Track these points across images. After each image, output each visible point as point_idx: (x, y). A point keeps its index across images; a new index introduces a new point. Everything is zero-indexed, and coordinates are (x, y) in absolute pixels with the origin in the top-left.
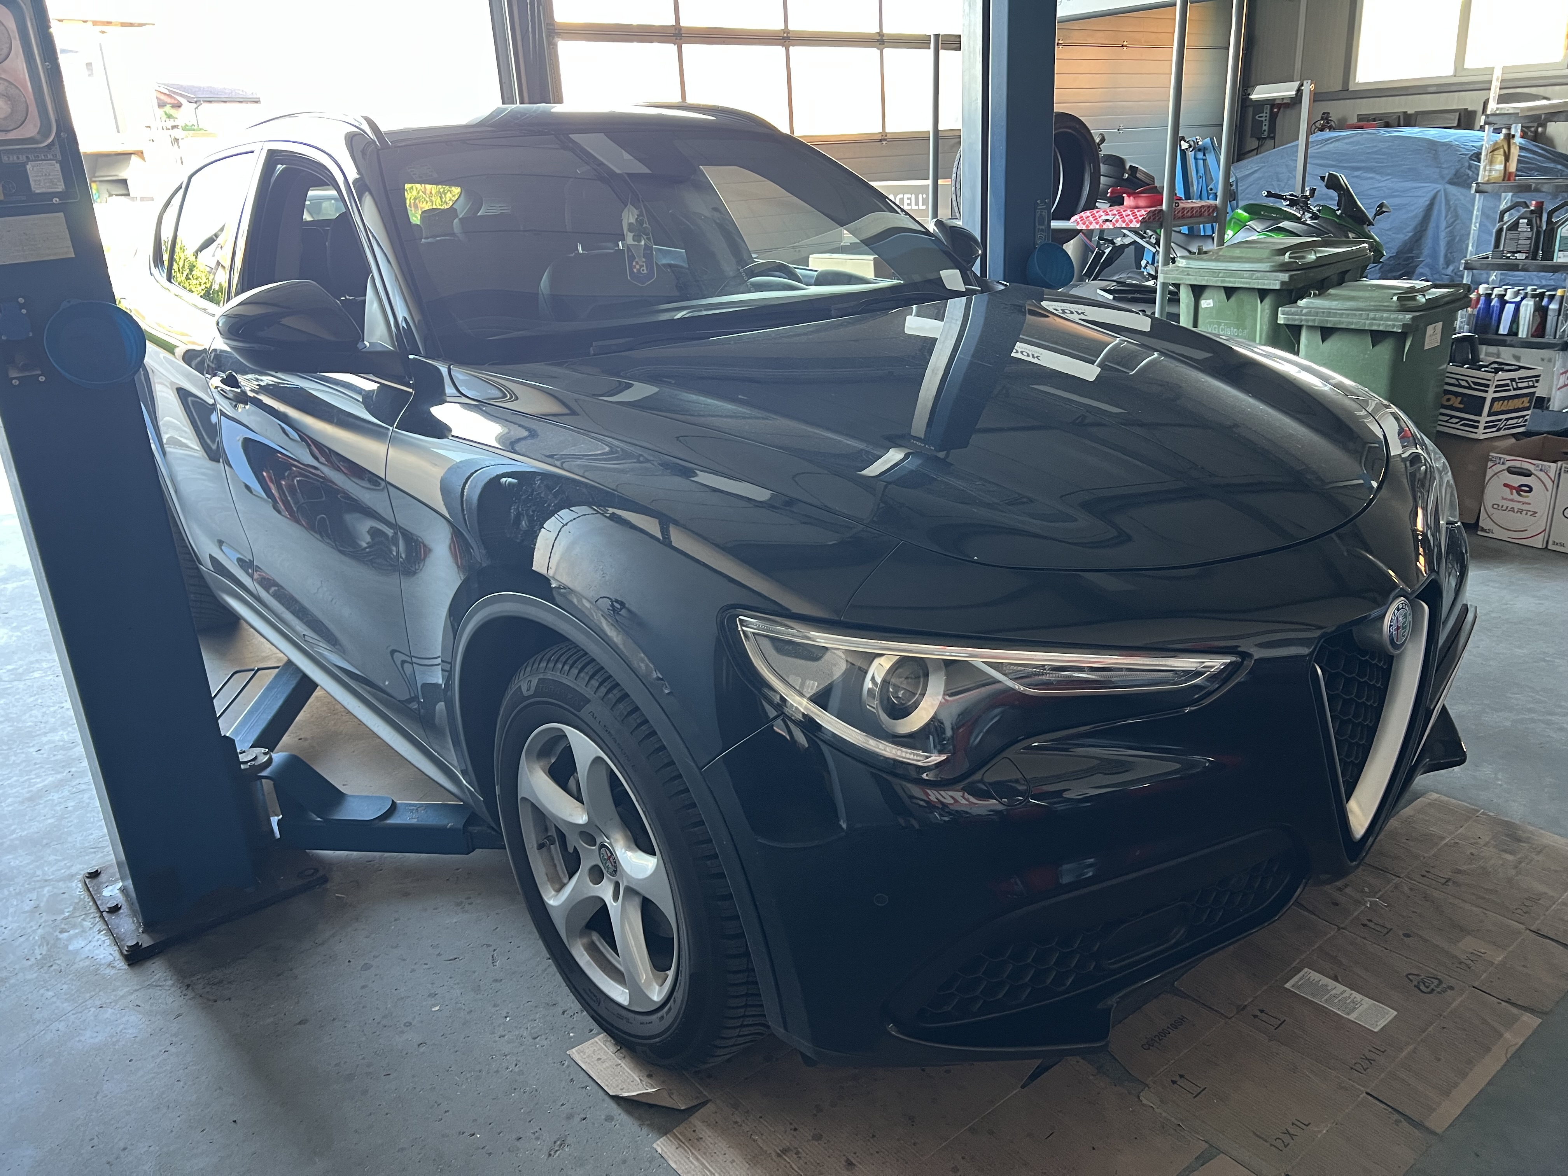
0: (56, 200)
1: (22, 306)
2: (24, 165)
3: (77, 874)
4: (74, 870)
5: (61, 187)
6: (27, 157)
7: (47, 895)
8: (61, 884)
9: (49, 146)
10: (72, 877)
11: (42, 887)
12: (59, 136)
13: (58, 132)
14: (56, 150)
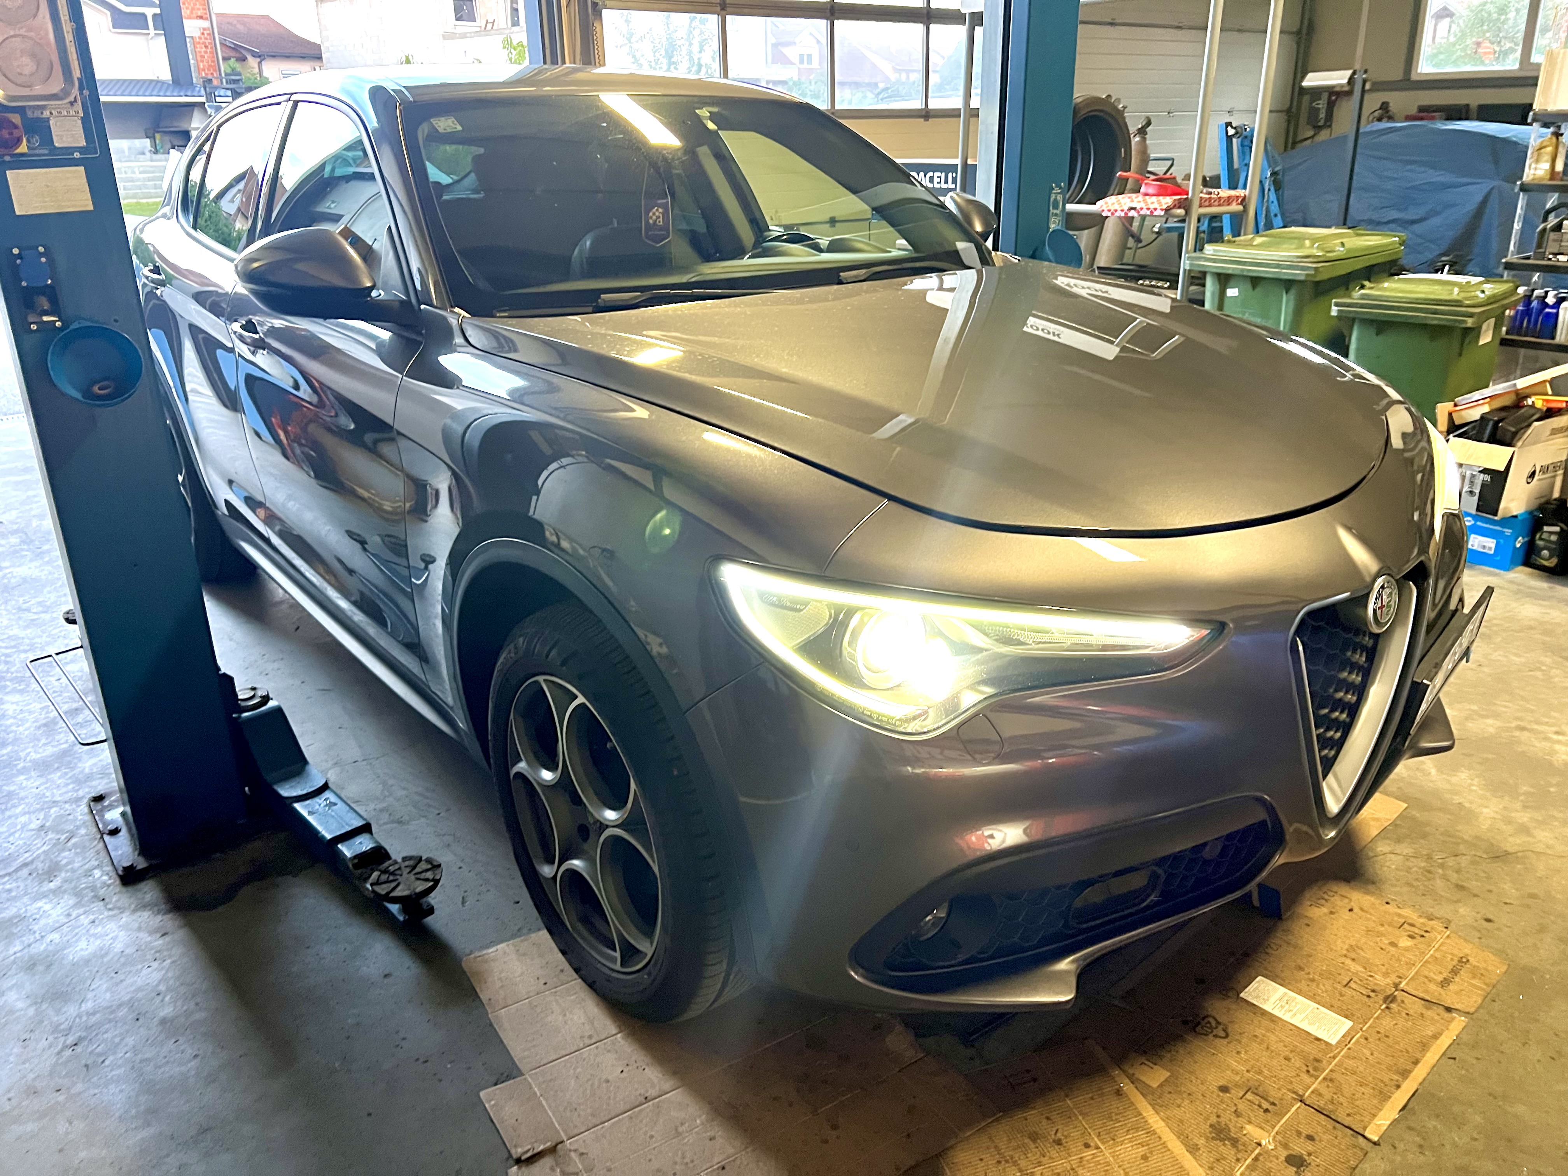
0: (77, 155)
1: (42, 255)
2: (47, 120)
3: (83, 797)
4: (81, 793)
5: (83, 143)
6: (51, 113)
7: (53, 816)
8: (67, 806)
9: (72, 103)
10: (78, 800)
11: (50, 808)
12: (81, 93)
13: (81, 89)
14: (79, 106)
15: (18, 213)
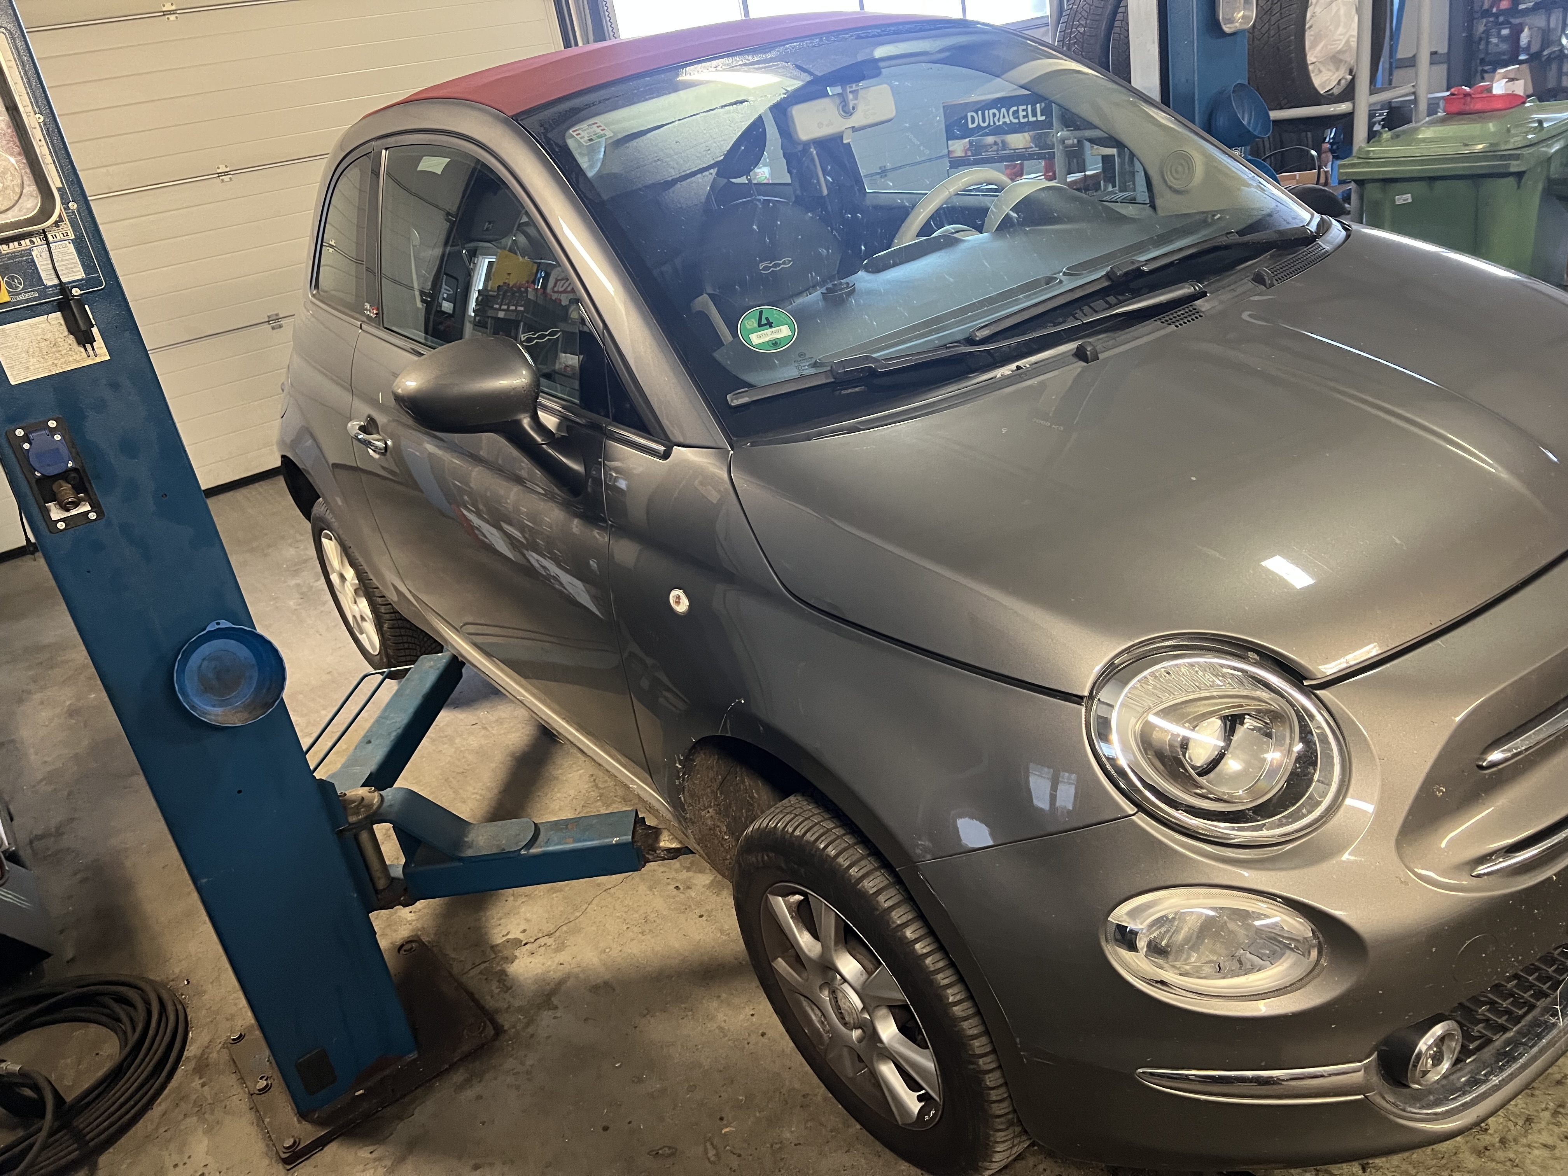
0: (76, 291)
1: (53, 431)
2: (29, 252)
5: (80, 274)
6: (32, 242)
9: (56, 224)
12: (67, 208)
13: (65, 203)
14: (66, 226)
15: (13, 383)
